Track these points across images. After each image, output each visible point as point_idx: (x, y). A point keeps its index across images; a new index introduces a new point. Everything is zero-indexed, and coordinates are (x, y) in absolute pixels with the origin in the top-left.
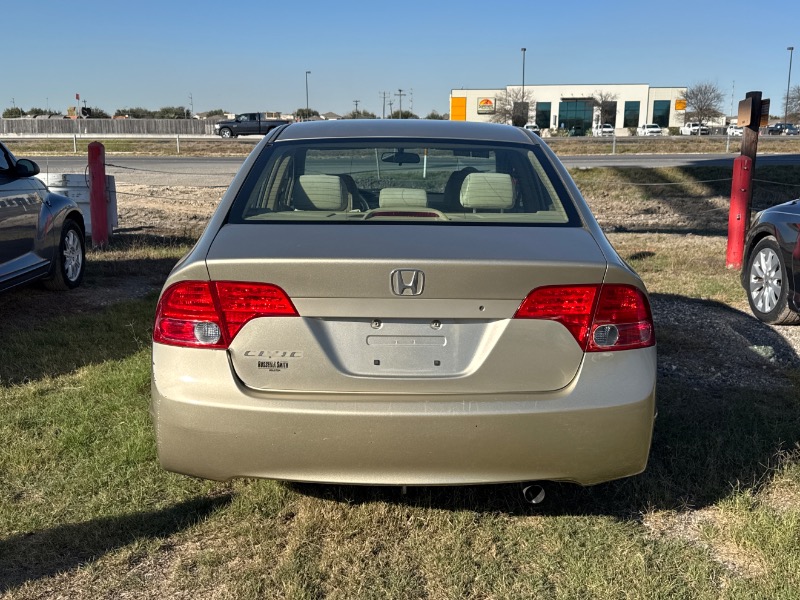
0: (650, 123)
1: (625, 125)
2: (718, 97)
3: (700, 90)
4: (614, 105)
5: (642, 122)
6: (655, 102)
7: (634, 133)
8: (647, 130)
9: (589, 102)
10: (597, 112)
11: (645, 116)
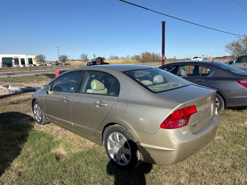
0: (28, 63)
1: (22, 64)
2: (44, 57)
3: (40, 56)
4: (18, 59)
5: (26, 63)
6: (28, 58)
7: (25, 66)
8: (28, 65)
9: (11, 59)
10: (13, 61)
11: (26, 62)
